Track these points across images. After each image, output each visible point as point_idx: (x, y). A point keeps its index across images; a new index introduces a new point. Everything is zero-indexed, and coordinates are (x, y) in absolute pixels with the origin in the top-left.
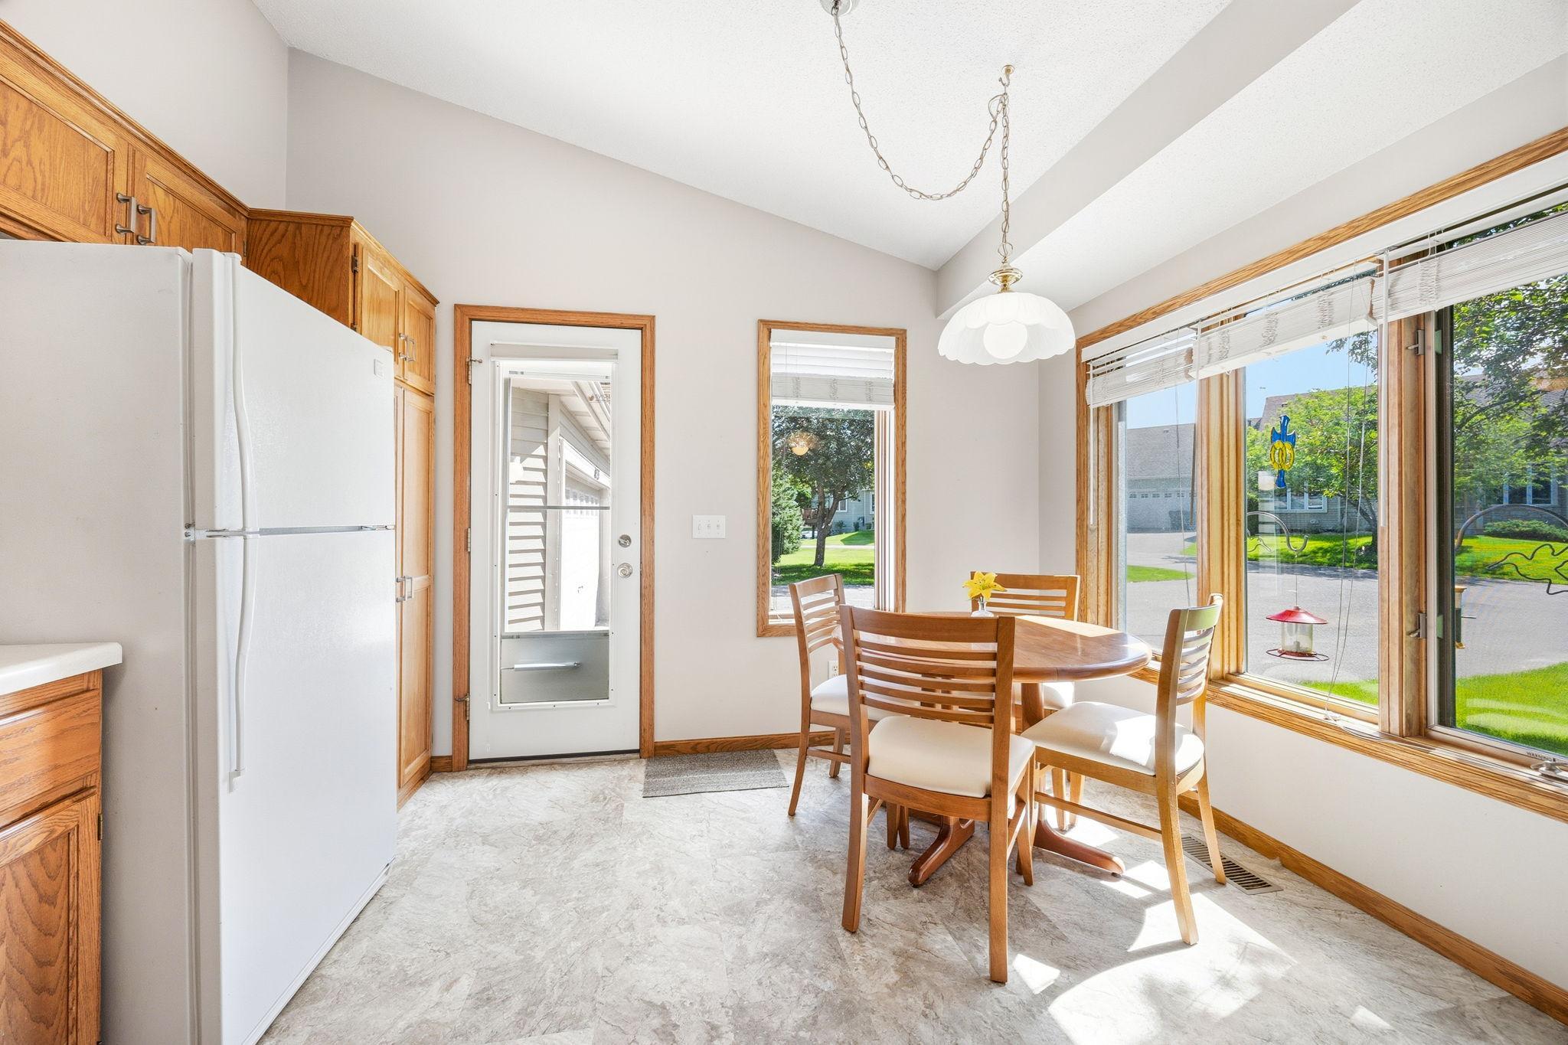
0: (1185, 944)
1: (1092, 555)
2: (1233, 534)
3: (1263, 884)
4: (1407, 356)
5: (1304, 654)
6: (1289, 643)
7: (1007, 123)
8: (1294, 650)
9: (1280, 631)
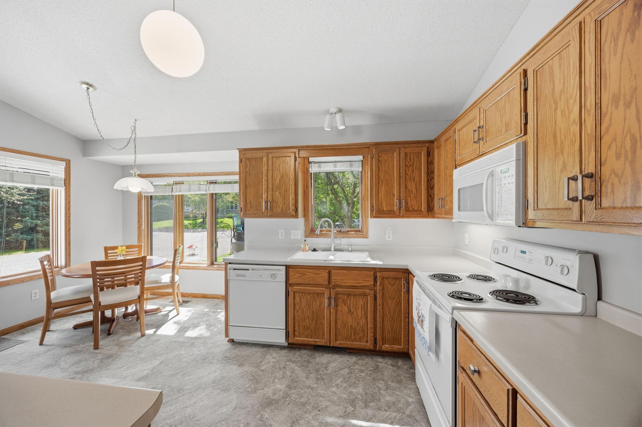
0: (178, 314)
1: (143, 237)
2: (181, 230)
3: (188, 301)
4: (211, 199)
5: (193, 255)
6: (191, 253)
7: (136, 133)
8: (192, 254)
9: (189, 251)
